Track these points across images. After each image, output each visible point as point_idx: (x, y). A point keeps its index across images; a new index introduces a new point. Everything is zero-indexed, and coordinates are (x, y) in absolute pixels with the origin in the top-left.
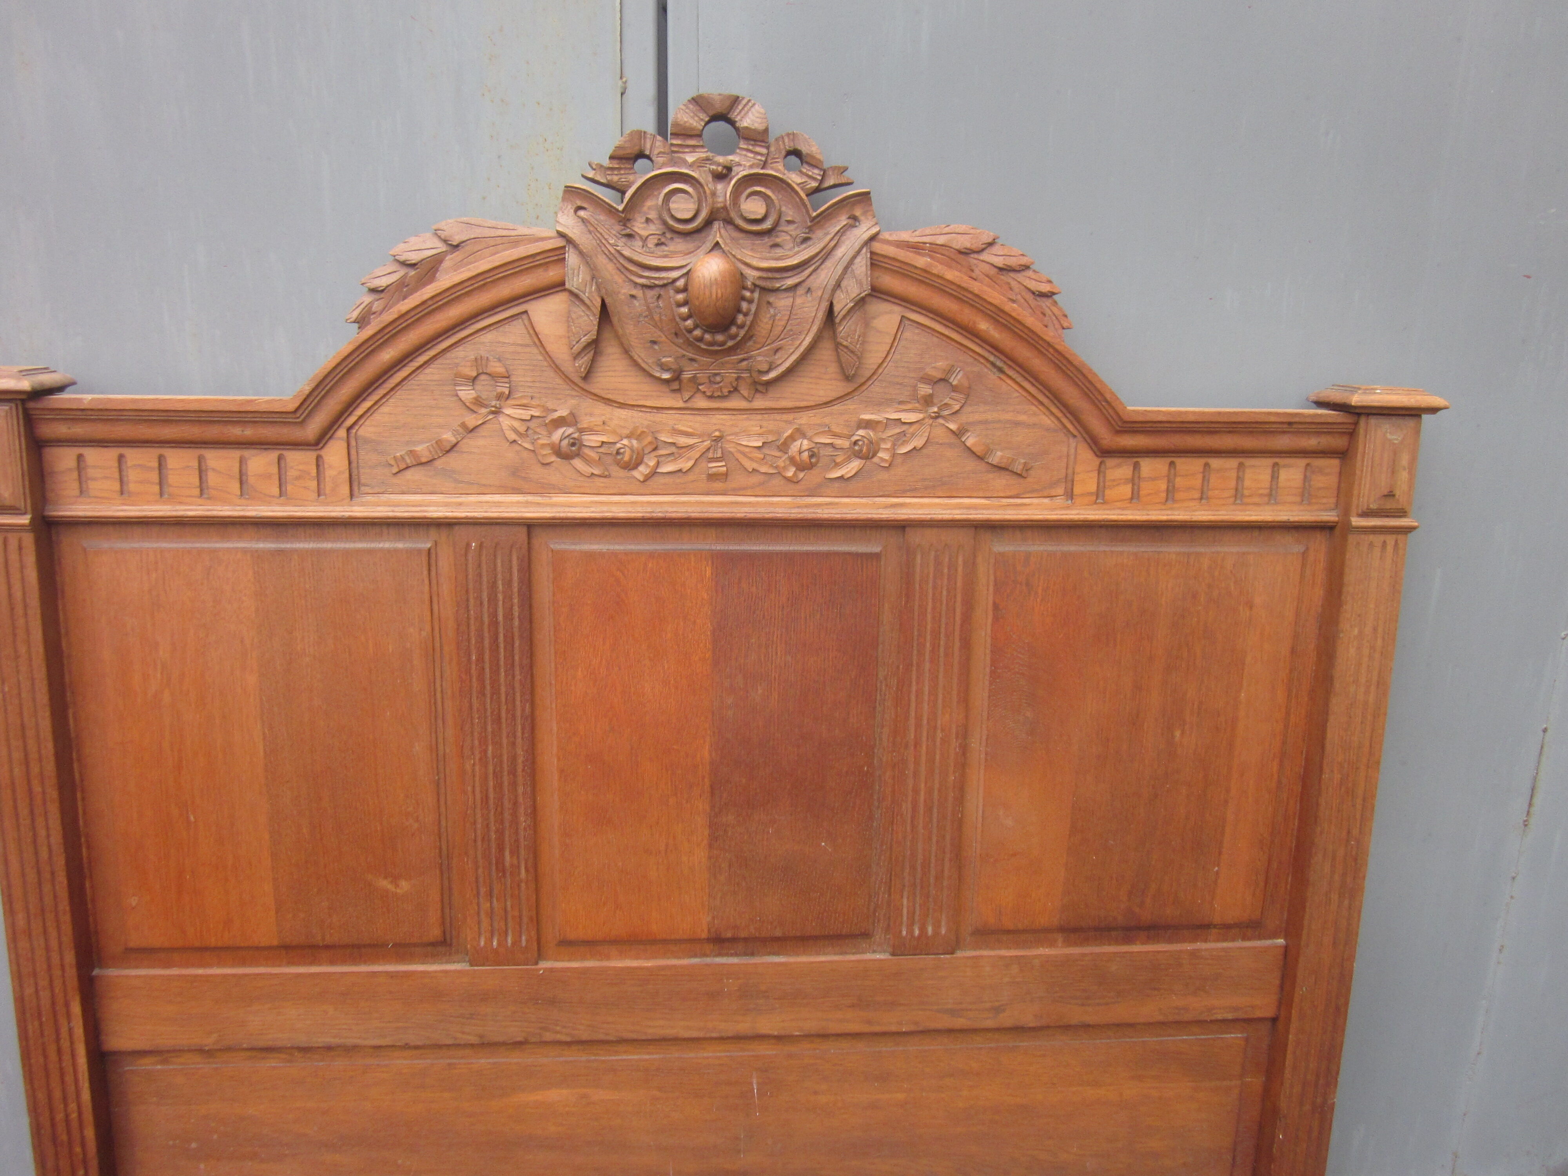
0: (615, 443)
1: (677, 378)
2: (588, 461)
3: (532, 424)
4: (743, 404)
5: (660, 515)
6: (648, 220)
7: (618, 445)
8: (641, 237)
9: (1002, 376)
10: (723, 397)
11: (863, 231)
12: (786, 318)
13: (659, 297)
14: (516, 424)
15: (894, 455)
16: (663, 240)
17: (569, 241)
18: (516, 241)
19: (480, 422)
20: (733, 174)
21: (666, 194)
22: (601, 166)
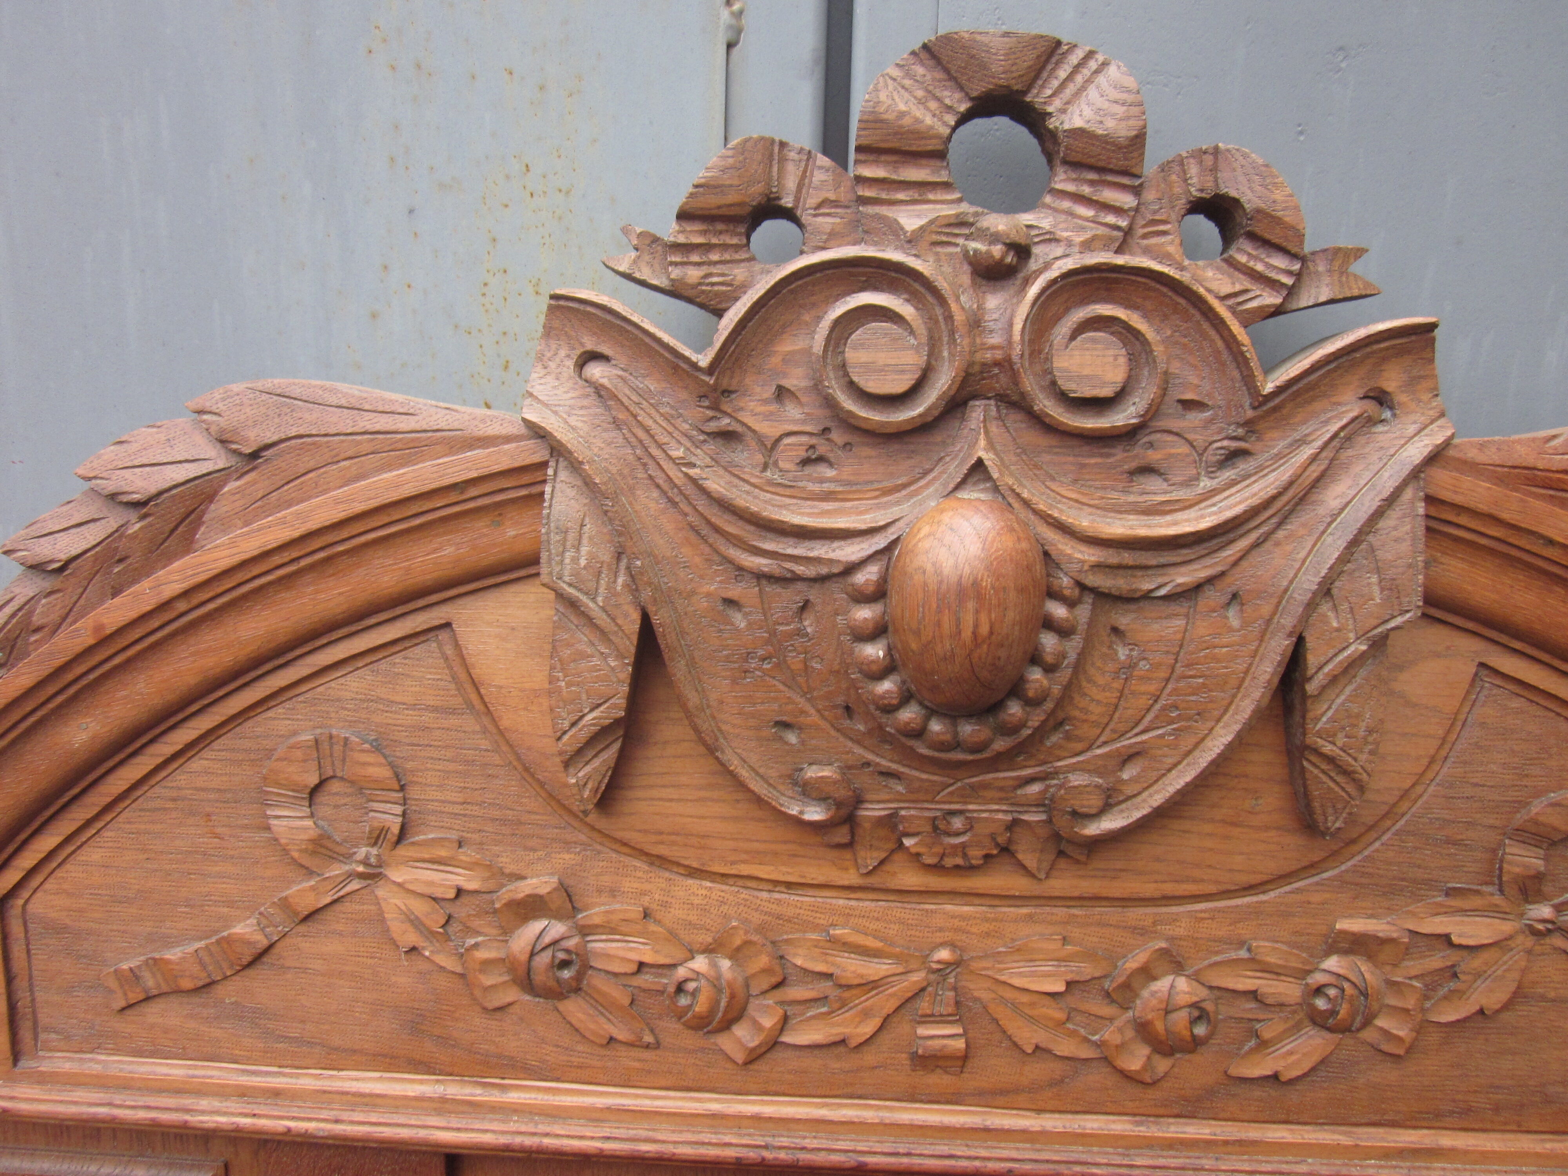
0: (673, 966)
1: (845, 818)
2: (602, 1005)
3: (461, 910)
4: (1018, 884)
5: (782, 1155)
6: (781, 393)
7: (681, 972)
8: (760, 439)
10: (969, 869)
11: (1411, 436)
12: (1163, 674)
13: (805, 606)
14: (420, 908)
15: (1423, 1027)
16: (823, 449)
17: (557, 450)
18: (415, 446)
19: (328, 900)
20: (1033, 265)
21: (837, 322)
22: (656, 240)
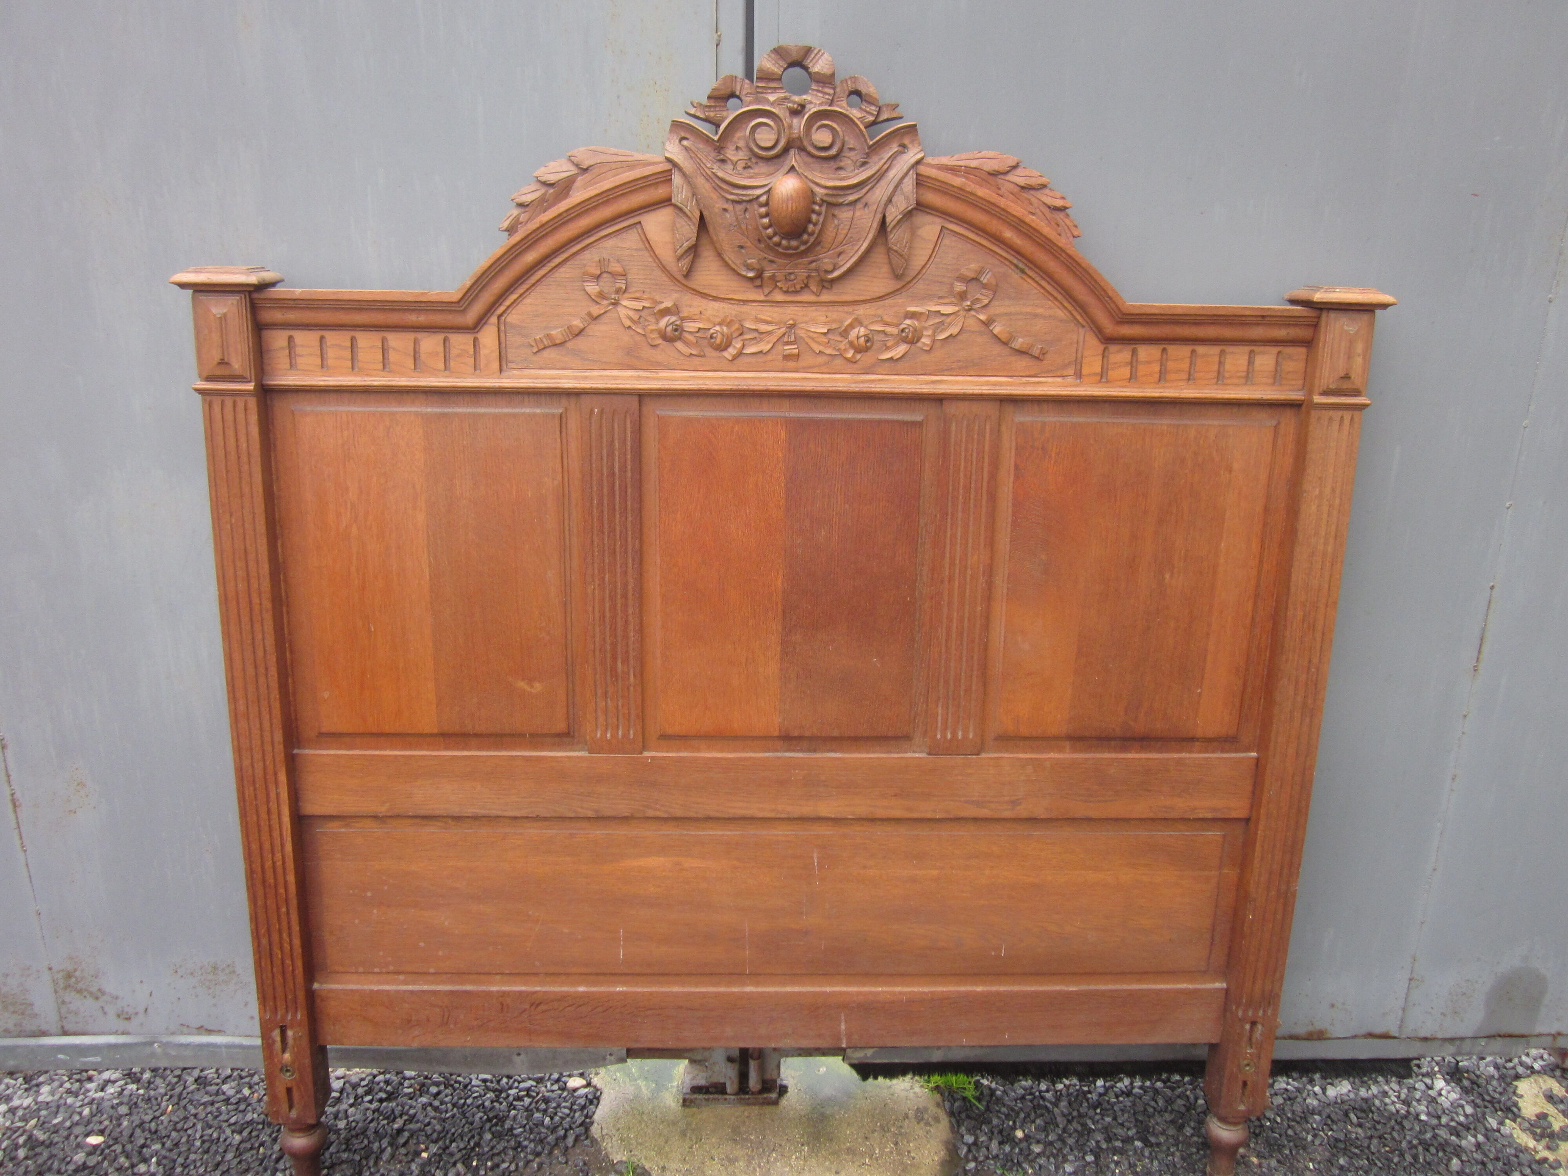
0: (709, 329)
1: (760, 275)
2: (687, 343)
3: (643, 314)
4: (812, 298)
5: (745, 387)
6: (737, 148)
7: (712, 331)
8: (732, 161)
9: (1024, 276)
10: (796, 292)
11: (912, 156)
12: (847, 227)
13: (746, 210)
14: (631, 313)
15: (934, 341)
16: (749, 164)
17: (675, 165)
18: (633, 165)
19: (602, 312)
20: (806, 110)
21: (752, 127)
22: (701, 105)
